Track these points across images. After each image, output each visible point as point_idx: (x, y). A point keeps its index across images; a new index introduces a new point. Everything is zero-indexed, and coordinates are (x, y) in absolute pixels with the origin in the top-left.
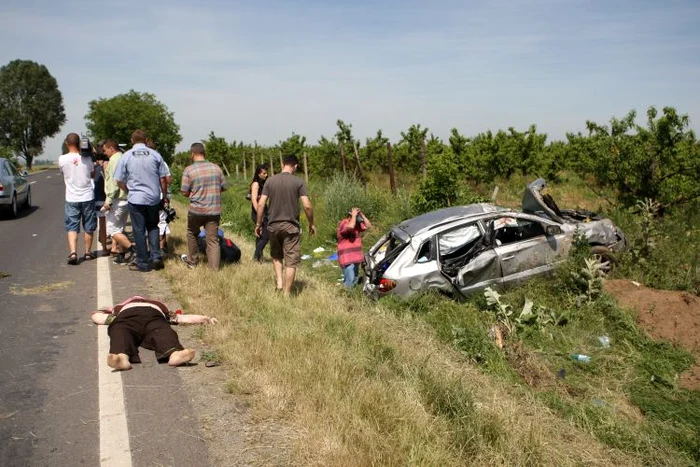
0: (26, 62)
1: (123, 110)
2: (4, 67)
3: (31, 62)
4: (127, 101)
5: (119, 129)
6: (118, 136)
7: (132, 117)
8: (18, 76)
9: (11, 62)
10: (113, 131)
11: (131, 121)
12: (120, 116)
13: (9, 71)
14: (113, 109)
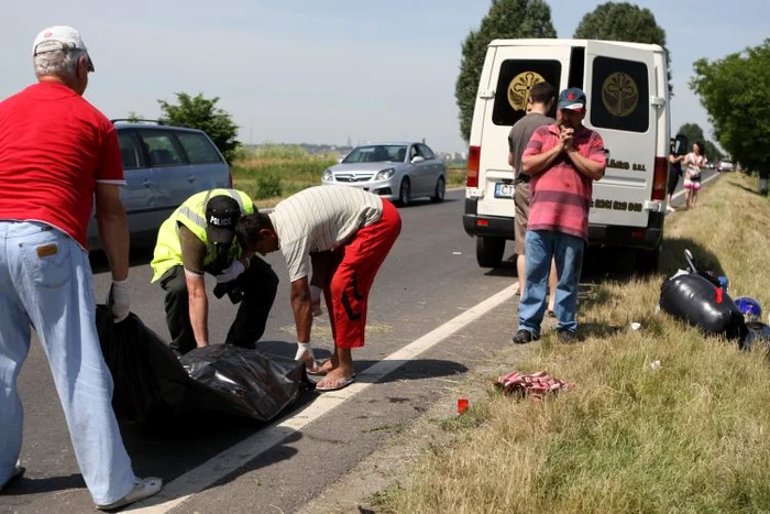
0: (620, 5)
1: (748, 73)
2: (588, 15)
3: (627, 5)
4: (758, 59)
5: (738, 107)
6: (736, 117)
7: (762, 85)
8: (606, 27)
9: (600, 7)
10: (730, 108)
11: (759, 93)
12: (740, 83)
13: (595, 20)
14: (731, 73)
